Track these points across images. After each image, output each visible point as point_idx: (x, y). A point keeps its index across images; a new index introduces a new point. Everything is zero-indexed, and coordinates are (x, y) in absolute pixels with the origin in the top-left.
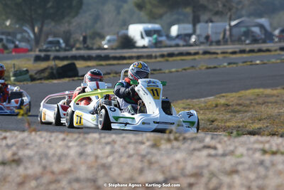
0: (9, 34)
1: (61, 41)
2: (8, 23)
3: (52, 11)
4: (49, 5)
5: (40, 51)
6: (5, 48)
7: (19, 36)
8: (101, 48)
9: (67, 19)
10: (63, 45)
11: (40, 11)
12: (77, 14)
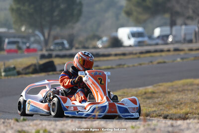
0: (23, 37)
1: (65, 42)
2: (23, 29)
3: (58, 18)
4: (56, 13)
5: (47, 50)
6: (19, 48)
7: (32, 39)
8: (95, 47)
9: (70, 24)
10: (67, 46)
11: (48, 19)
12: (77, 20)
